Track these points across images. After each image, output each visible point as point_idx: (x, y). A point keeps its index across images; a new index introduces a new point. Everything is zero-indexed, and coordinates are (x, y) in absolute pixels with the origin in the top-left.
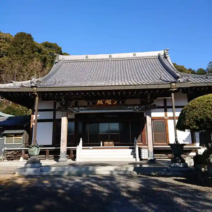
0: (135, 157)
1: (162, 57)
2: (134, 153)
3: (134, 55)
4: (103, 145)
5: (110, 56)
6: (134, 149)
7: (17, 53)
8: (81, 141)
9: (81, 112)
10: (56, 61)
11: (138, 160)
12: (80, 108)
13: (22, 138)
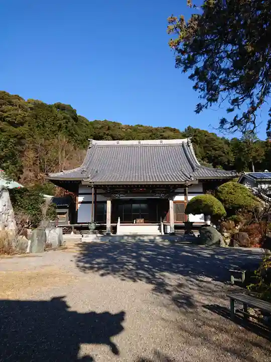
0: (161, 232)
1: (185, 145)
2: (160, 229)
3: (161, 142)
4: (136, 223)
5: (139, 143)
6: (160, 225)
7: (38, 126)
8: (119, 220)
9: (121, 198)
10: (90, 146)
11: (163, 234)
12: (121, 195)
13: (65, 216)
